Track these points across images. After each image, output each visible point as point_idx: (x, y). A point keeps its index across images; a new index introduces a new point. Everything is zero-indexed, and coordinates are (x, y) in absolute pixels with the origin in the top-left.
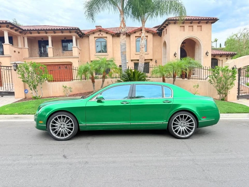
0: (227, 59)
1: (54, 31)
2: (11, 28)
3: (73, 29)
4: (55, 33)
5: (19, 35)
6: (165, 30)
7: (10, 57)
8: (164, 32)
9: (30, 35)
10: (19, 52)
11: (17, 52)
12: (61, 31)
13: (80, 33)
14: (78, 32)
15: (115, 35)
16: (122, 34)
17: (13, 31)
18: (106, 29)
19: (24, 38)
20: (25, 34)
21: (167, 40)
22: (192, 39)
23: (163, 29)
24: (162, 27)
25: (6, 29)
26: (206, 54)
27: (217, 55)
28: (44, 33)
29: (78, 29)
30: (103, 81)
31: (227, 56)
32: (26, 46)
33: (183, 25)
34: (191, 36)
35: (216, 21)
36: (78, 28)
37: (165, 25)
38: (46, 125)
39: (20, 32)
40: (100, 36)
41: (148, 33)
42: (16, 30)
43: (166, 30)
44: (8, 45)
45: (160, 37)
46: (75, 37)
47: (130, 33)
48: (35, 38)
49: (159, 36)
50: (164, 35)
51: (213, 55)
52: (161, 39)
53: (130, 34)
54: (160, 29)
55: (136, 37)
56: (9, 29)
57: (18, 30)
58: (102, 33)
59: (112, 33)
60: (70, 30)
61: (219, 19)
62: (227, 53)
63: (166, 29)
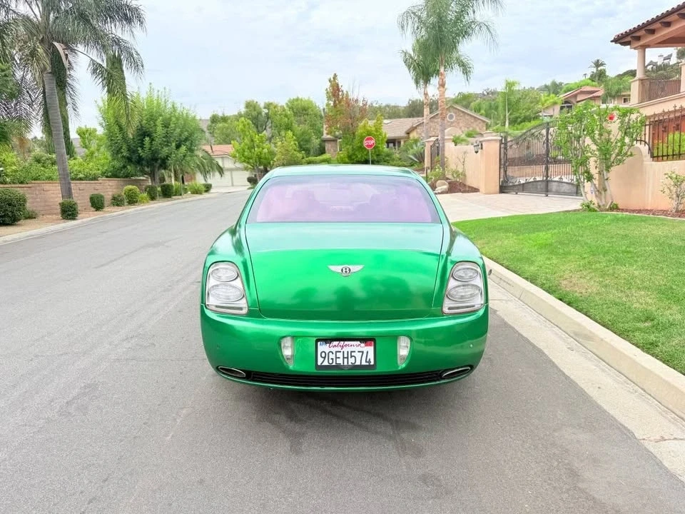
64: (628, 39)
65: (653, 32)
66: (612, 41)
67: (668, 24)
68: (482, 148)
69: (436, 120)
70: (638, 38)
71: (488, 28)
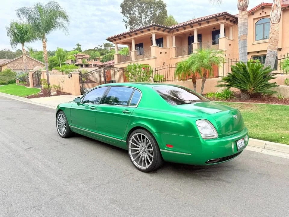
1: (199, 22)
2: (158, 30)
3: (220, 16)
4: (200, 25)
5: (167, 35)
7: (156, 58)
9: (177, 33)
10: (166, 53)
11: (163, 53)
12: (207, 21)
13: (231, 19)
14: (227, 17)
17: (160, 32)
19: (172, 36)
20: (173, 33)
25: (153, 32)
28: (189, 27)
29: (227, 14)
32: (174, 46)
36: (225, 13)
39: (168, 32)
40: (263, 15)
42: (163, 31)
44: (155, 47)
46: (223, 24)
48: (184, 34)
56: (156, 31)
57: (165, 30)
58: (265, 10)
60: (217, 18)
64: (112, 40)
65: (120, 39)
66: (106, 40)
67: (125, 37)
68: (71, 76)
69: (17, 62)
70: (115, 40)
71: (63, 25)
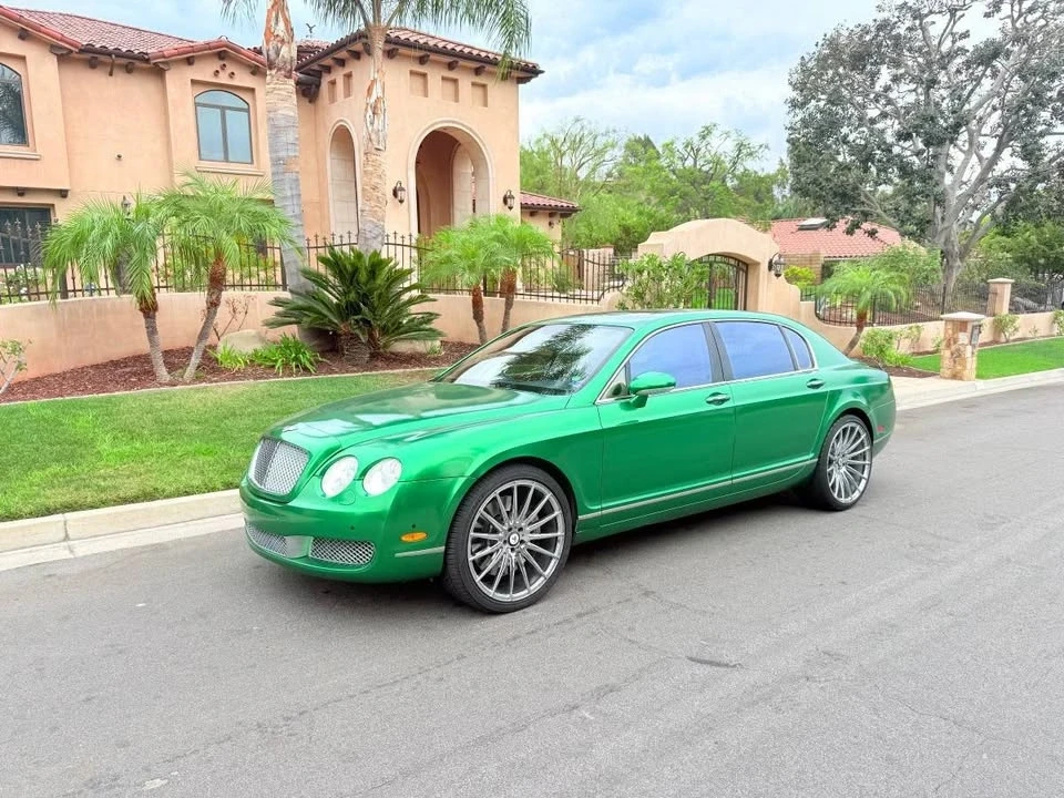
0: (550, 224)
6: (338, 75)
8: (333, 83)
15: (76, 56)
16: (279, 69)
18: (23, 14)
21: (353, 122)
22: (452, 134)
23: (328, 69)
24: (328, 61)
26: (505, 201)
27: (541, 209)
30: (213, 305)
31: (551, 215)
33: (422, 69)
34: (453, 122)
35: (531, 77)
37: (343, 54)
38: (447, 545)
41: (253, 73)
43: (349, 76)
45: (310, 102)
47: (164, 57)
49: (307, 100)
50: (333, 99)
51: (529, 208)
52: (315, 111)
53: (161, 66)
54: (315, 67)
55: (194, 82)
59: (61, 40)
61: (542, 72)
62: (553, 203)
63: (346, 70)
